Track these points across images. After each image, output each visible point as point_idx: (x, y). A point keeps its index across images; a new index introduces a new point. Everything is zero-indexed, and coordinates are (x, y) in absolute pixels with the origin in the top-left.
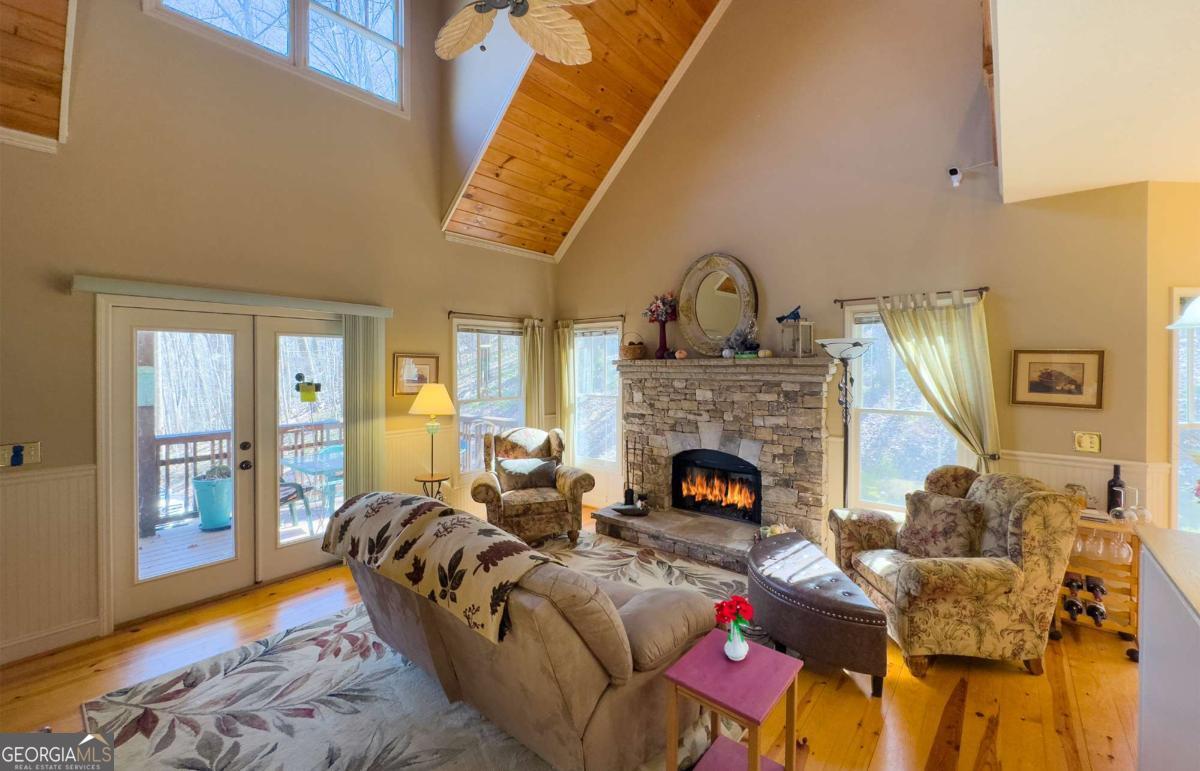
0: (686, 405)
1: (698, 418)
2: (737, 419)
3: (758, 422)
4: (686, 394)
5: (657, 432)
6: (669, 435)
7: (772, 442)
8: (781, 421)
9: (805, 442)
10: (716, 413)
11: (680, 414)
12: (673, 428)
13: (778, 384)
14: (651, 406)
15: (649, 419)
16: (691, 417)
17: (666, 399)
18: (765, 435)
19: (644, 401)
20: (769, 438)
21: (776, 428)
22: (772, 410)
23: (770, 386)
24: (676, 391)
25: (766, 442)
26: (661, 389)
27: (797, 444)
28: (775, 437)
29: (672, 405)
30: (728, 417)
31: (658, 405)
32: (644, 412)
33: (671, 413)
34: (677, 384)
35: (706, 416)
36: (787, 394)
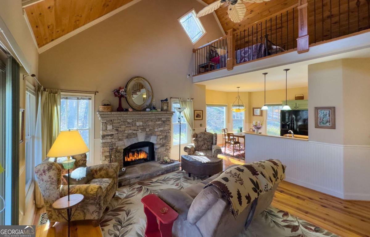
0: (133, 128)
1: (137, 132)
2: (150, 130)
3: (156, 130)
4: (132, 124)
5: (120, 140)
6: (125, 141)
7: (160, 135)
8: (162, 129)
9: (167, 133)
10: (144, 129)
11: (130, 132)
12: (127, 137)
13: (161, 119)
14: (117, 130)
15: (115, 136)
16: (135, 132)
17: (124, 127)
18: (158, 133)
19: (113, 129)
21: (161, 131)
22: (160, 126)
24: (129, 123)
25: (158, 135)
26: (122, 123)
27: (165, 134)
28: (161, 134)
29: (127, 129)
30: (147, 130)
31: (119, 129)
32: (113, 133)
33: (126, 132)
34: (128, 121)
35: (140, 131)
36: (163, 121)
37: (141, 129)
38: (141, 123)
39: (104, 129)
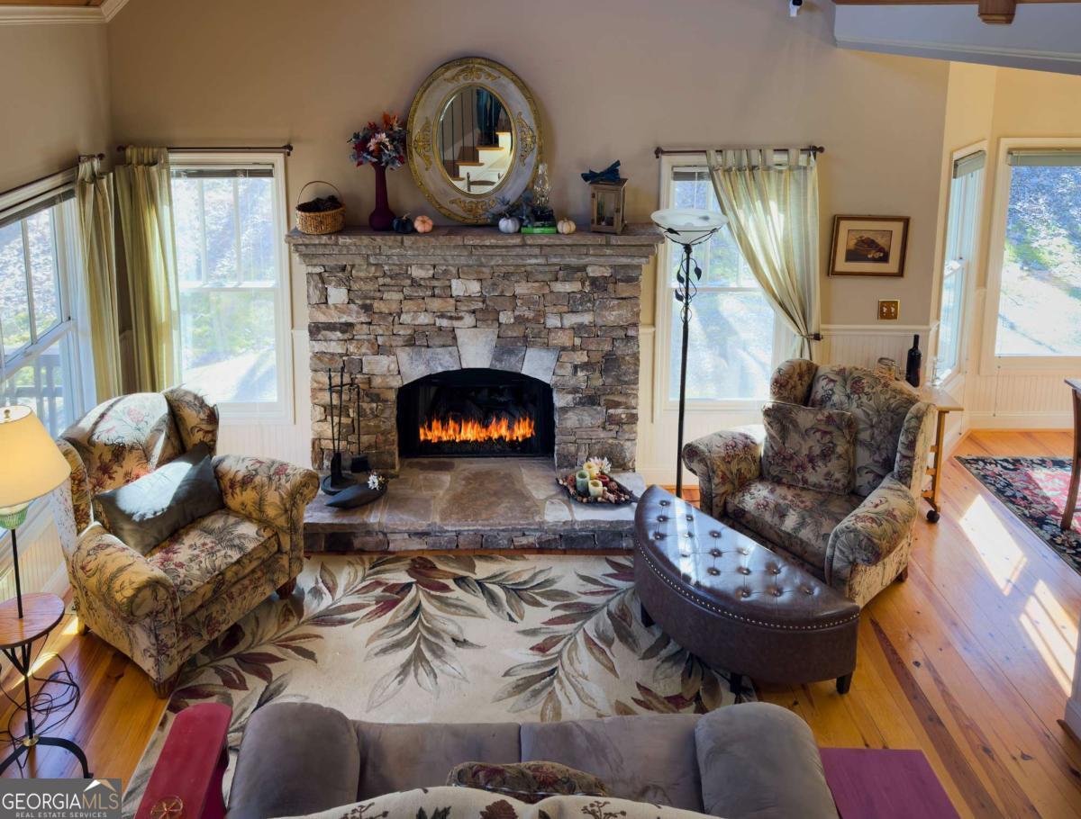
0: (436, 304)
1: (456, 324)
2: (520, 320)
3: (553, 321)
4: (434, 287)
5: (379, 350)
6: (404, 355)
7: (574, 348)
8: (586, 319)
9: (617, 344)
10: (486, 313)
11: (424, 319)
12: (411, 342)
13: (583, 268)
14: (367, 308)
15: (362, 332)
16: (445, 323)
17: (397, 296)
18: (564, 339)
19: (351, 301)
20: (568, 344)
21: (578, 329)
22: (573, 304)
23: (572, 272)
24: (415, 283)
25: (564, 349)
26: (388, 280)
27: (607, 347)
28: (578, 341)
29: (408, 305)
30: (506, 318)
31: (377, 305)
32: (350, 320)
33: (405, 318)
34: (416, 272)
35: (469, 320)
36: (594, 281)
37: (474, 312)
38: (474, 287)
39: (315, 300)
